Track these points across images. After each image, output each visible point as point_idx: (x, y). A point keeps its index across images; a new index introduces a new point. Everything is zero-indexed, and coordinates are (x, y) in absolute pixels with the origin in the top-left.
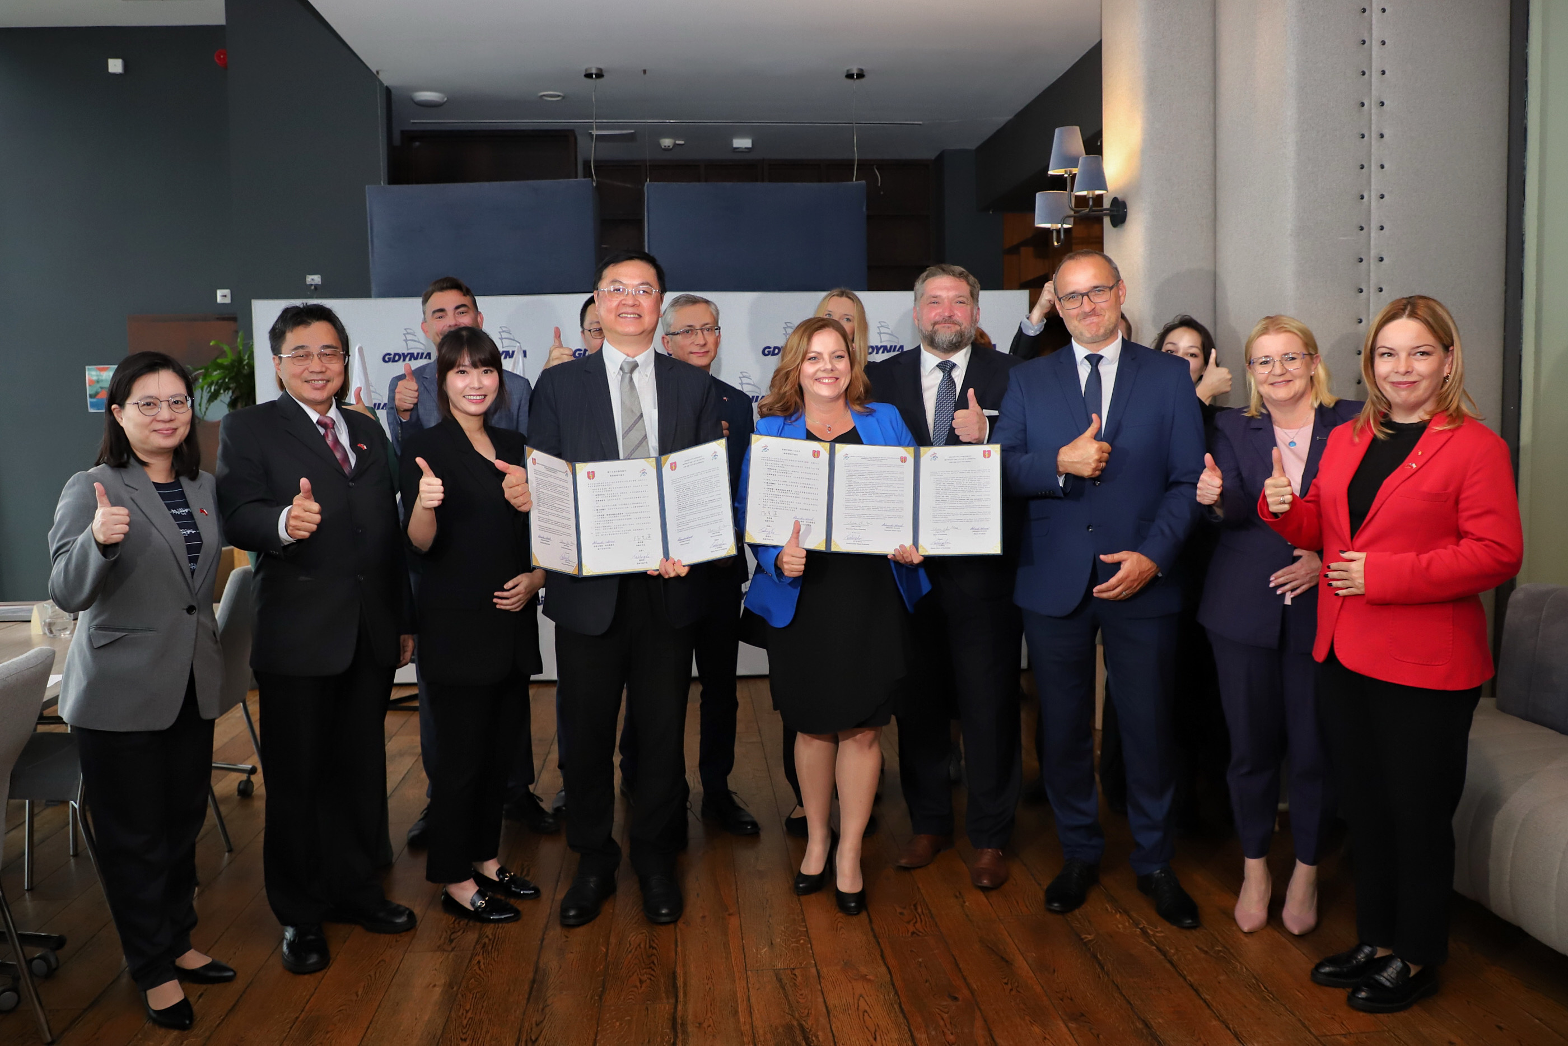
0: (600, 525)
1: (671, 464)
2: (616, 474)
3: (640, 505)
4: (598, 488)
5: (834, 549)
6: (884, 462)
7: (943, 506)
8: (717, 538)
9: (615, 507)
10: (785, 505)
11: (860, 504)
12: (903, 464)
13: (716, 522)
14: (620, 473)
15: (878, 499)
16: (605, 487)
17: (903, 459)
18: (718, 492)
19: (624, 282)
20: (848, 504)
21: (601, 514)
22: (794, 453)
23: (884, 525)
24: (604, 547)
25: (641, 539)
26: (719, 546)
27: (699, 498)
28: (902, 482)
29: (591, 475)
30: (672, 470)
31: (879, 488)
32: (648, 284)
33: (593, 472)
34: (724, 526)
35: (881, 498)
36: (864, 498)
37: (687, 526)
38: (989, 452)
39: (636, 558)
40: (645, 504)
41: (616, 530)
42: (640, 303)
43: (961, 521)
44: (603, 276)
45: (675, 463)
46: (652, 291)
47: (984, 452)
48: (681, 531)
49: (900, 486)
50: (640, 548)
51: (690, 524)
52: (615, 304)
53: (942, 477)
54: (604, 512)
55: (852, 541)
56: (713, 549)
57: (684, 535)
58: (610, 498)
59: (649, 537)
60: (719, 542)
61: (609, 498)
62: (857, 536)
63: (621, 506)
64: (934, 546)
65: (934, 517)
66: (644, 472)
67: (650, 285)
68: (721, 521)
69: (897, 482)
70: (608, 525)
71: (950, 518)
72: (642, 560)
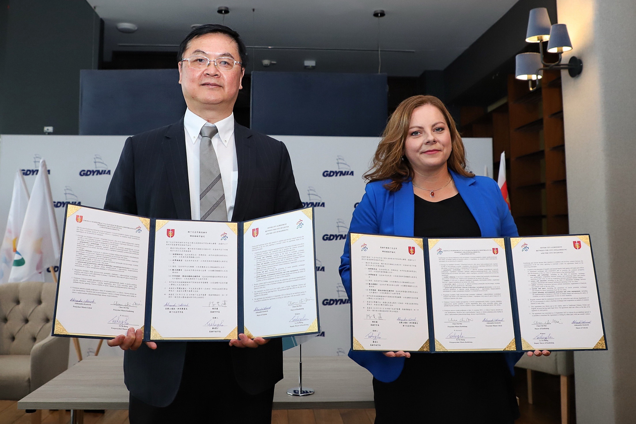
0: (175, 286)
1: (253, 230)
2: (196, 234)
3: (218, 269)
4: (176, 247)
5: (438, 349)
6: (477, 255)
7: (541, 298)
8: (297, 312)
9: (192, 268)
10: (388, 307)
11: (458, 300)
12: (496, 255)
13: (298, 294)
14: (201, 234)
15: (476, 293)
16: (183, 247)
17: (495, 251)
18: (302, 263)
19: (207, 53)
20: (447, 300)
21: (176, 274)
22: (392, 250)
23: (484, 320)
24: (176, 310)
25: (216, 306)
26: (300, 321)
27: (281, 267)
28: (497, 275)
29: (171, 233)
30: (254, 236)
31: (475, 282)
32: (229, 55)
33: (173, 231)
34: (307, 300)
35: (478, 293)
36: (462, 293)
37: (266, 296)
38: (579, 242)
39: (210, 325)
40: (222, 269)
41: (190, 293)
42: (221, 74)
43: (561, 314)
44: (187, 47)
45: (257, 229)
46: (233, 62)
47: (574, 242)
48: (258, 300)
49: (495, 278)
50: (214, 315)
51: (270, 294)
52: (198, 74)
53: (536, 268)
54: (180, 273)
55: (454, 340)
56: (293, 324)
57: (261, 305)
58: (189, 259)
59: (225, 304)
60: (301, 317)
61: (187, 259)
62: (458, 334)
63: (198, 269)
64: (537, 341)
65: (534, 309)
66: (225, 236)
67: (232, 57)
68: (303, 293)
69: (493, 275)
70: (183, 287)
71: (549, 311)
72: (215, 328)
